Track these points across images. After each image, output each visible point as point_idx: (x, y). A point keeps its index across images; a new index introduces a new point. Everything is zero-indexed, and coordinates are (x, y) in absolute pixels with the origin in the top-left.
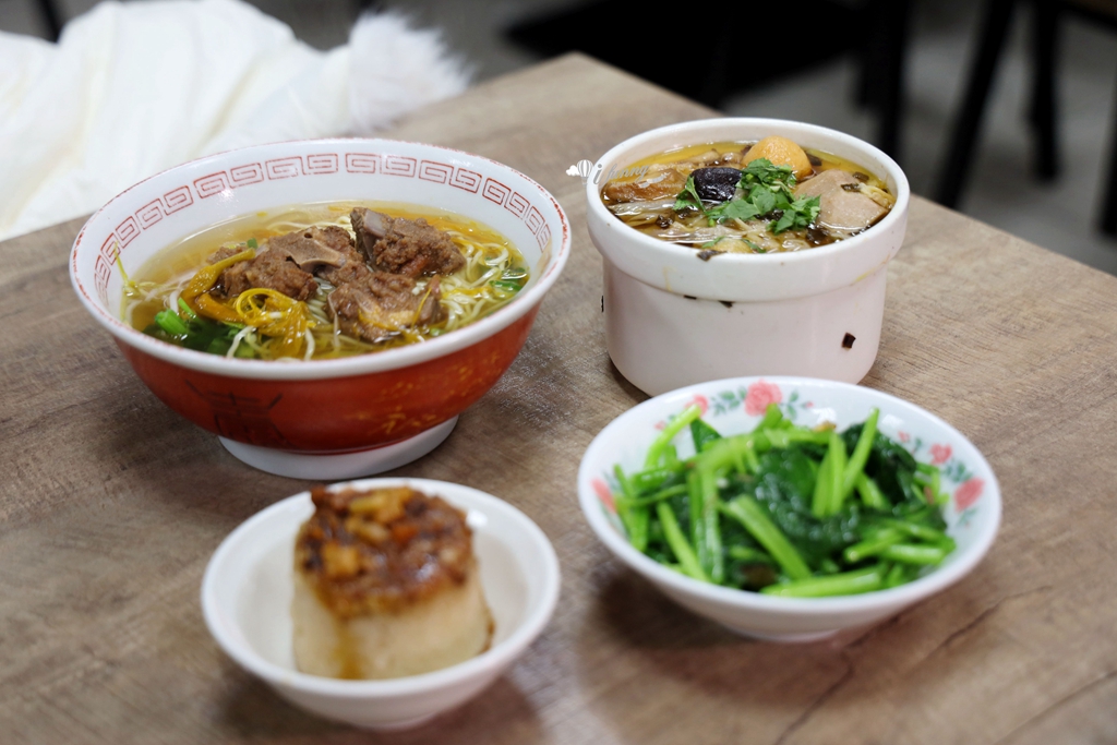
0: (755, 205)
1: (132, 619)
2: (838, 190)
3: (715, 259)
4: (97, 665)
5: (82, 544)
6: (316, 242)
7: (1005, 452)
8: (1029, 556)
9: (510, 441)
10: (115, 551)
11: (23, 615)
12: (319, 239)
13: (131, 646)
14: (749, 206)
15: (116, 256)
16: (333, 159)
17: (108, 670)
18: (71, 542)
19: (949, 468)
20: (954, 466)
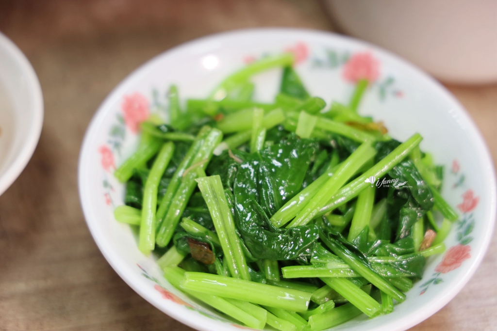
19: (464, 222)
20: (468, 222)
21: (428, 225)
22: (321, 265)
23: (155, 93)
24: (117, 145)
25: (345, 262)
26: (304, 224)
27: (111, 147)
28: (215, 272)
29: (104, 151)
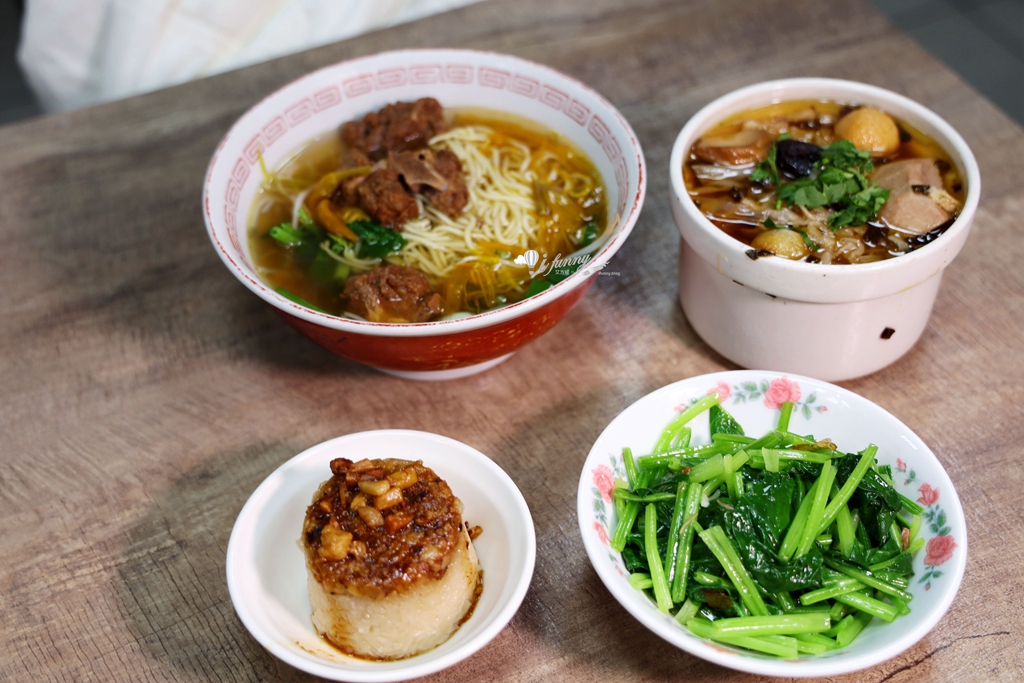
0: (824, 194)
1: (210, 498)
2: (907, 190)
3: (761, 259)
4: (170, 542)
5: (195, 410)
6: (427, 165)
7: (1015, 460)
8: (998, 590)
9: (570, 362)
10: (219, 422)
11: (130, 478)
12: (429, 162)
13: (201, 529)
14: (818, 194)
15: (259, 154)
16: (468, 70)
17: (176, 550)
18: (187, 406)
19: (932, 513)
20: (937, 513)
21: (901, 525)
22: (831, 586)
23: (614, 460)
24: (602, 518)
25: (851, 577)
26: (807, 552)
27: (599, 521)
28: (735, 615)
29: (597, 526)
